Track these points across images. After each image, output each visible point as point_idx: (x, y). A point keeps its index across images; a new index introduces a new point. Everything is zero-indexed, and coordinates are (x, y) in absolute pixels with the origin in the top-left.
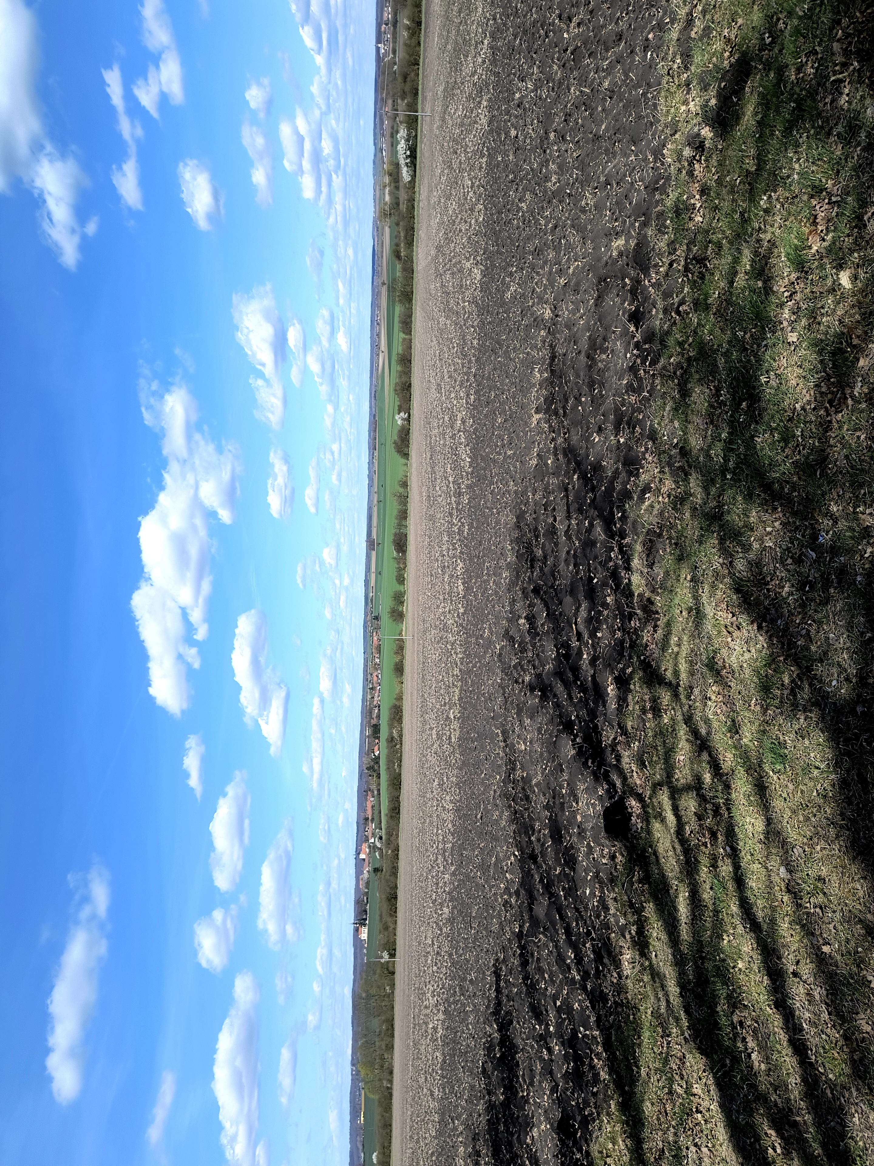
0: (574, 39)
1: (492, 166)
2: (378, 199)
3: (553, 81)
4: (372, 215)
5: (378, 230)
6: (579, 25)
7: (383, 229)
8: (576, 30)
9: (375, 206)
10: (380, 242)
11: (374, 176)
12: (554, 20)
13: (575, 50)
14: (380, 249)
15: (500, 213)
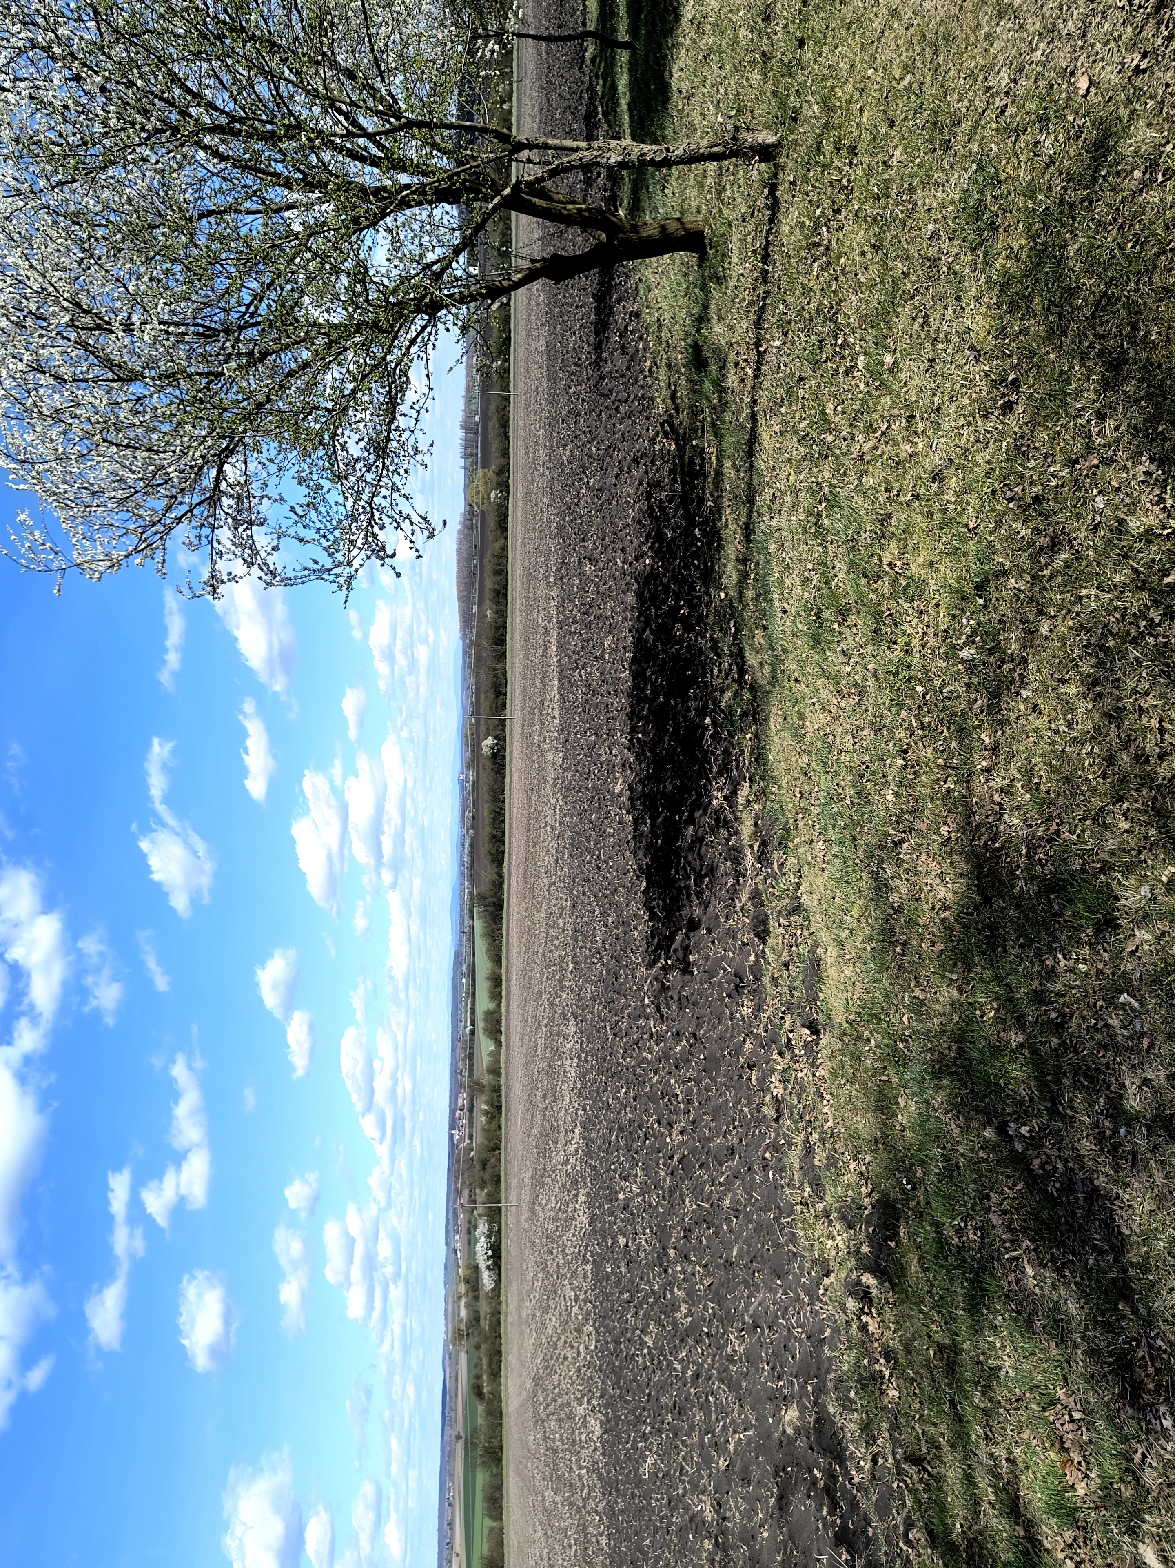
0: (679, 1147)
1: (599, 1278)
2: (451, 1315)
3: (662, 1188)
4: (443, 1336)
5: (450, 1358)
6: (682, 1133)
7: (458, 1355)
8: (680, 1137)
9: (446, 1325)
10: (453, 1375)
11: (445, 1284)
12: (652, 1125)
13: (682, 1159)
14: (453, 1386)
15: (617, 1342)
